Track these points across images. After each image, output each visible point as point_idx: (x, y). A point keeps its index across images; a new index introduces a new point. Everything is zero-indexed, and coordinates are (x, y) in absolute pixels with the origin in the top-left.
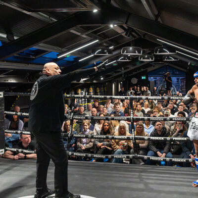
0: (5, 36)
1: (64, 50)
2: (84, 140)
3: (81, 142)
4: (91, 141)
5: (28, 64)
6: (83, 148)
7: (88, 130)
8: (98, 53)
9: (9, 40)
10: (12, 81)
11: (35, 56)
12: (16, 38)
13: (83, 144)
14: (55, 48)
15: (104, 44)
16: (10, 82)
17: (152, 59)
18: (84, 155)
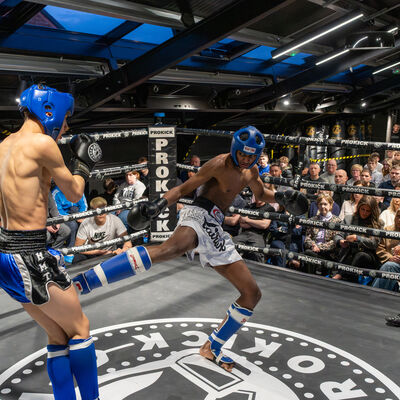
0: (178, 17)
1: (286, 40)
2: (320, 234)
3: (313, 237)
5: (215, 72)
6: (316, 249)
7: (330, 214)
9: (186, 25)
10: (187, 106)
11: (228, 55)
13: (317, 241)
14: (269, 36)
16: (183, 108)
18: (319, 262)
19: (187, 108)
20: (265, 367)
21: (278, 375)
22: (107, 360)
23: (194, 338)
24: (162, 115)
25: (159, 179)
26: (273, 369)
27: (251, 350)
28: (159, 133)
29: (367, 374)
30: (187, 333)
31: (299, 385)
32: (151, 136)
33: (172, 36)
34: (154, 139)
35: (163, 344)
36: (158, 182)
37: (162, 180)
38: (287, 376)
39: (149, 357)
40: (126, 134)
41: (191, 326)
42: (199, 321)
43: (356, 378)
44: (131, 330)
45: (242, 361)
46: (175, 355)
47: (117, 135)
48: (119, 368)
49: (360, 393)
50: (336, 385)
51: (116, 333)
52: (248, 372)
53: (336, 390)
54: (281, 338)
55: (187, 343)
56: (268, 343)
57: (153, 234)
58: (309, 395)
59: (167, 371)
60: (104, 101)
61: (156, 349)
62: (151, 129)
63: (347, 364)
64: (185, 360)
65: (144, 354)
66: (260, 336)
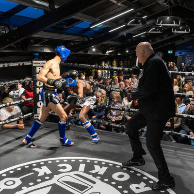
0: (47, 5)
2: (114, 113)
3: (111, 114)
4: (120, 115)
5: (61, 33)
6: (113, 120)
8: (131, 24)
11: (67, 25)
12: (56, 7)
13: (113, 116)
15: (138, 14)
16: (45, 51)
17: (187, 31)
18: (120, 126)
19: (47, 51)
20: (102, 180)
21: (109, 183)
22: (20, 183)
23: (64, 168)
24: (37, 54)
25: (38, 87)
26: (106, 180)
27: (93, 172)
28: (38, 63)
29: (149, 179)
30: (60, 165)
31: (120, 187)
32: (34, 65)
33: (43, 14)
34: (35, 67)
35: (49, 172)
36: (38, 89)
37: (39, 87)
38: (114, 183)
39: (43, 179)
40: (21, 64)
41: (62, 162)
42: (65, 158)
43: (145, 181)
44: (31, 166)
45: (90, 177)
46: (56, 177)
47: (16, 64)
48: (28, 186)
49: (148, 189)
50: (137, 185)
51: (23, 168)
52: (94, 183)
53: (137, 188)
54: (107, 165)
55: (61, 170)
56: (101, 168)
57: (35, 115)
58: (125, 192)
59: (54, 185)
60: (6, 46)
61: (45, 175)
62: (34, 62)
63: (140, 175)
64: (62, 179)
65: (40, 177)
66: (96, 164)
